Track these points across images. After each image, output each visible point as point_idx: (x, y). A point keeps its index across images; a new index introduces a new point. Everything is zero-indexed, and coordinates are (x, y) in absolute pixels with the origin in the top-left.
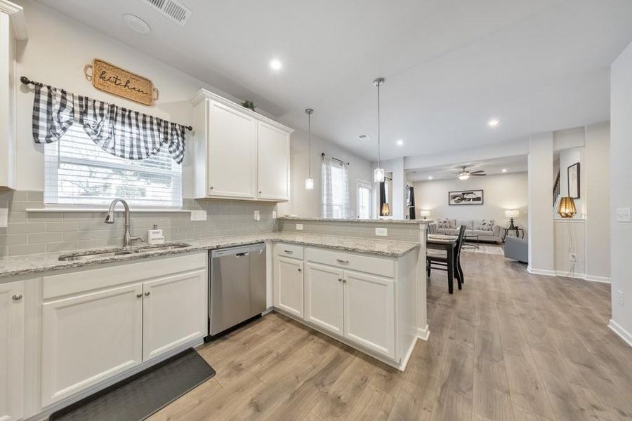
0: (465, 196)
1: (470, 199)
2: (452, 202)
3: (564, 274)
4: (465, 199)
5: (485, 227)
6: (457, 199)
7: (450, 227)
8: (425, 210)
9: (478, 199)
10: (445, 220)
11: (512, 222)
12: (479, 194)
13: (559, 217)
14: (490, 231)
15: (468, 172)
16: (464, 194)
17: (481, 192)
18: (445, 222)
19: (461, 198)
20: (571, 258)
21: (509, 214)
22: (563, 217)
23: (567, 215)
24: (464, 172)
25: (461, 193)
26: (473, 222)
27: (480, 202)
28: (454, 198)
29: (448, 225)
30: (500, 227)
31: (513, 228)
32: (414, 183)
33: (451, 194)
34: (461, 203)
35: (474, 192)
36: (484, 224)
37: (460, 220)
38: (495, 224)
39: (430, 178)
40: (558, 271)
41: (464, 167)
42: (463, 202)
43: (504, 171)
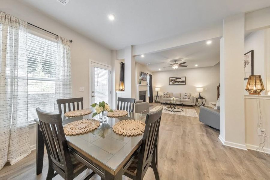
0: (177, 80)
1: (179, 82)
2: (171, 83)
3: (255, 147)
4: (177, 81)
5: (187, 97)
6: (173, 81)
7: (170, 97)
8: (157, 88)
9: (183, 82)
10: (167, 93)
11: (200, 94)
12: (183, 79)
13: (247, 93)
14: (189, 100)
15: (177, 64)
16: (176, 79)
17: (185, 78)
18: (167, 94)
19: (175, 81)
20: (260, 133)
21: (199, 90)
22: (250, 93)
23: (255, 92)
24: (175, 64)
25: (175, 79)
26: (180, 94)
27: (184, 83)
28: (172, 81)
29: (168, 96)
30: (194, 97)
31: (201, 97)
32: (152, 72)
33: (170, 79)
34: (175, 84)
35: (182, 78)
36: (186, 95)
37: (175, 93)
38: (192, 95)
39: (160, 69)
40: (247, 144)
41: (176, 61)
42: (176, 83)
43: (196, 65)
